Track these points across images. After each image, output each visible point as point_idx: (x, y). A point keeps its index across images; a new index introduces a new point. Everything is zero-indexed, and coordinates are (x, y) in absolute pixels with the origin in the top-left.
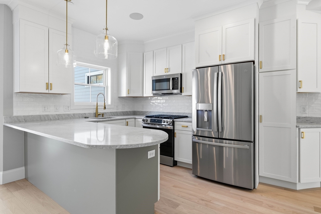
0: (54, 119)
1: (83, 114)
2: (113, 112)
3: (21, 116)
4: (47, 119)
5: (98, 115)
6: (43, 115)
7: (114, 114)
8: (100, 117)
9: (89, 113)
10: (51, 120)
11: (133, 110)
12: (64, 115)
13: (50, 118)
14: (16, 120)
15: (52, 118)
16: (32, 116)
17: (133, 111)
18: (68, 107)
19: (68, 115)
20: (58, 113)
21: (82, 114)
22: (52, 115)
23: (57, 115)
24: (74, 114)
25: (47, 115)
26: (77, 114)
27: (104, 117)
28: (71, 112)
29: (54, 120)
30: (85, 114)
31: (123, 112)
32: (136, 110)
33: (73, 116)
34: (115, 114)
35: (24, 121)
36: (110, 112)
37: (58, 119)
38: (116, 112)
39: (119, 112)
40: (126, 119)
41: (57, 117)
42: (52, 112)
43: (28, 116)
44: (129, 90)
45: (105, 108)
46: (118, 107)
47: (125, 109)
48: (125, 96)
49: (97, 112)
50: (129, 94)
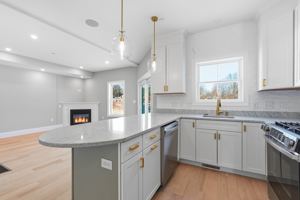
1: (204, 110)
2: (247, 112)
4: (174, 112)
9: (210, 110)
10: (177, 113)
15: (177, 112)
16: (165, 109)
18: (190, 104)
19: (190, 110)
20: (181, 108)
21: (203, 111)
22: (177, 110)
23: (180, 109)
24: (195, 110)
25: (174, 110)
26: (197, 110)
27: (229, 116)
28: (193, 108)
29: (178, 113)
30: (206, 111)
33: (194, 112)
34: (250, 113)
35: (161, 112)
36: (241, 111)
37: (182, 113)
38: (254, 111)
39: (259, 112)
40: (242, 122)
41: (181, 111)
42: (178, 107)
43: (163, 109)
44: (265, 80)
45: (220, 105)
46: (257, 105)
47: (273, 108)
48: (261, 90)
49: (218, 110)
50: (265, 86)
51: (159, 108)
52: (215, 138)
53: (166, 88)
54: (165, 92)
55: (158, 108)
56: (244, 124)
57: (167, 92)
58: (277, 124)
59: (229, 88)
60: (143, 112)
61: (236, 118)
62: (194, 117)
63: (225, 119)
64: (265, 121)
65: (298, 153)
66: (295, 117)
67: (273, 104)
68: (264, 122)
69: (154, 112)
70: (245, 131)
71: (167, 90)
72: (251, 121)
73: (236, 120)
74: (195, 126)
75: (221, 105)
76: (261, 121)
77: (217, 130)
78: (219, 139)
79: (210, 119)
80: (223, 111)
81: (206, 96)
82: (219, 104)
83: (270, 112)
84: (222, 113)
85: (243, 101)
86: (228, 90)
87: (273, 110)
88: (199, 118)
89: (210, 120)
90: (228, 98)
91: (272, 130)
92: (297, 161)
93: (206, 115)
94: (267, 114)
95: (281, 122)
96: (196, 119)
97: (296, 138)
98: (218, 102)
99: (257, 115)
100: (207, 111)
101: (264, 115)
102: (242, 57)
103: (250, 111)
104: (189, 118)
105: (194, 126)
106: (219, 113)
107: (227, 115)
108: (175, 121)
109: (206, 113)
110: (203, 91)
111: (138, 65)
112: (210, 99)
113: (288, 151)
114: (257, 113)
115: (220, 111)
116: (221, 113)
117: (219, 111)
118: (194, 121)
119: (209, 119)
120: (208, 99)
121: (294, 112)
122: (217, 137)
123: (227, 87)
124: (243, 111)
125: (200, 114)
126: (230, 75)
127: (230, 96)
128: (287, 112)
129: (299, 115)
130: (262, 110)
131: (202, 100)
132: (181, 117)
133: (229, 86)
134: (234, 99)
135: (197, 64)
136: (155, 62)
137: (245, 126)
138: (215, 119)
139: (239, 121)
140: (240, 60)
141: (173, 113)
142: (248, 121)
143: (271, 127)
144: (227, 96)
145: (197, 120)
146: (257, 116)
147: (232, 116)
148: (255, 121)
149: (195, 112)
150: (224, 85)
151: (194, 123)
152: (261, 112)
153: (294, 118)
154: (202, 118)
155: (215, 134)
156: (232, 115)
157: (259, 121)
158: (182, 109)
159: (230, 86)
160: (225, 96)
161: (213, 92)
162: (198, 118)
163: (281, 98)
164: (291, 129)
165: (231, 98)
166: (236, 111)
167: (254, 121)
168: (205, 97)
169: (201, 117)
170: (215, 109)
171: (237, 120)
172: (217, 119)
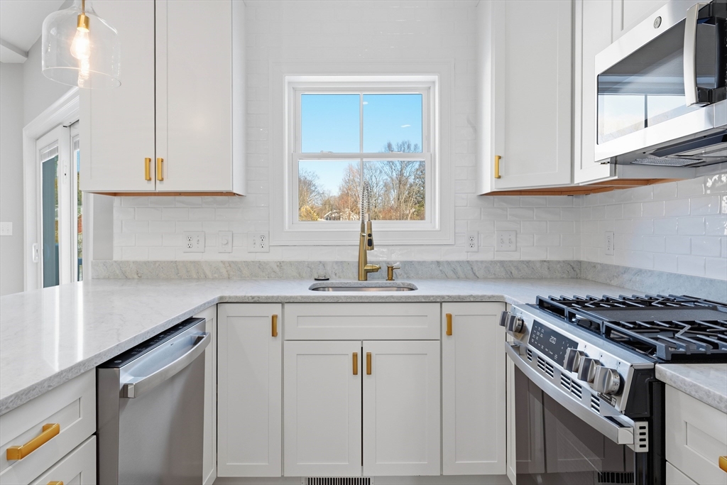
0: (216, 275)
1: (313, 263)
2: (449, 263)
3: (128, 262)
4: (195, 276)
5: (367, 271)
6: (183, 262)
7: (455, 271)
8: (373, 279)
9: (337, 262)
10: (206, 278)
11: (569, 257)
12: (247, 264)
13: (205, 273)
14: (118, 272)
15: (209, 276)
16: (155, 262)
17: (567, 263)
18: (262, 238)
19: (261, 265)
20: (226, 258)
21: (310, 265)
22: (209, 263)
23: (223, 262)
24: (280, 264)
25: (196, 264)
26: (291, 263)
27: (399, 282)
28: (274, 256)
29: (214, 279)
30: (321, 266)
31: (502, 263)
32: (585, 260)
33: (277, 270)
34: (459, 269)
35: (136, 277)
36: (432, 262)
37: (228, 279)
38: (468, 262)
39: (482, 262)
40: (441, 303)
41: (223, 271)
42: (212, 253)
43: (146, 263)
44: (500, 158)
45: (370, 243)
46: (475, 241)
47: (516, 251)
48: (489, 191)
49: (363, 260)
50: (499, 177)
51: (124, 259)
52: (355, 373)
53: (155, 167)
54: (149, 187)
55: (116, 257)
56: (448, 308)
57: (161, 188)
58: (542, 304)
59: (386, 185)
60: (52, 278)
61: (424, 289)
62: (276, 294)
63: (387, 297)
64: (506, 296)
65: (632, 419)
66: (565, 276)
67: (516, 237)
68: (502, 297)
69: (97, 279)
70: (450, 333)
71: (159, 177)
72: (466, 297)
73: (423, 296)
74: (279, 330)
75: (375, 242)
76: (493, 296)
77: (362, 341)
78: (369, 373)
79: (337, 297)
80: (378, 263)
81: (321, 210)
82: (367, 238)
83: (510, 261)
84: (377, 270)
85: (437, 227)
86: (383, 192)
87: (515, 257)
88: (296, 297)
89: (337, 301)
90: (384, 218)
91: (537, 330)
92: (631, 447)
93: (321, 282)
94: (502, 269)
95: (552, 299)
96: (283, 302)
97: (629, 364)
98: (363, 230)
99: (477, 274)
100: (324, 265)
101: (495, 274)
102: (435, 78)
103: (458, 262)
104: (256, 299)
105: (274, 334)
106: (366, 272)
107: (392, 279)
108: (189, 321)
109: (322, 274)
110: (313, 194)
111: (27, 54)
112: (332, 221)
113: (593, 406)
114: (475, 268)
115: (371, 263)
116: (372, 271)
117: (366, 263)
118: (276, 309)
119: (333, 297)
120: (329, 221)
121: (564, 262)
122: (362, 365)
123: (382, 183)
124: (438, 262)
125: (300, 277)
126: (389, 146)
127: (390, 211)
128: (548, 262)
129: (573, 268)
130: (488, 256)
131: (308, 226)
132: (221, 298)
133: (387, 180)
134: (398, 221)
135: (289, 83)
136: (90, 34)
137: (449, 317)
138: (355, 297)
139: (432, 299)
140: (430, 88)
141: (189, 279)
142: (459, 297)
143: (530, 317)
144: (380, 212)
145: (286, 305)
146: (476, 278)
147: (407, 282)
148: (478, 296)
149: (280, 272)
150: (374, 178)
151: (274, 318)
152: (486, 262)
153: (563, 278)
154: (309, 297)
155: (355, 356)
156: (408, 278)
157: (490, 297)
158: (231, 259)
159: (389, 179)
160: (376, 210)
161: (341, 197)
162: (291, 297)
163: (535, 218)
164: (579, 321)
165: (390, 219)
166: (419, 262)
167: (474, 297)
168: (318, 214)
169: (302, 290)
170: (353, 256)
171: (428, 297)
172: (361, 297)
